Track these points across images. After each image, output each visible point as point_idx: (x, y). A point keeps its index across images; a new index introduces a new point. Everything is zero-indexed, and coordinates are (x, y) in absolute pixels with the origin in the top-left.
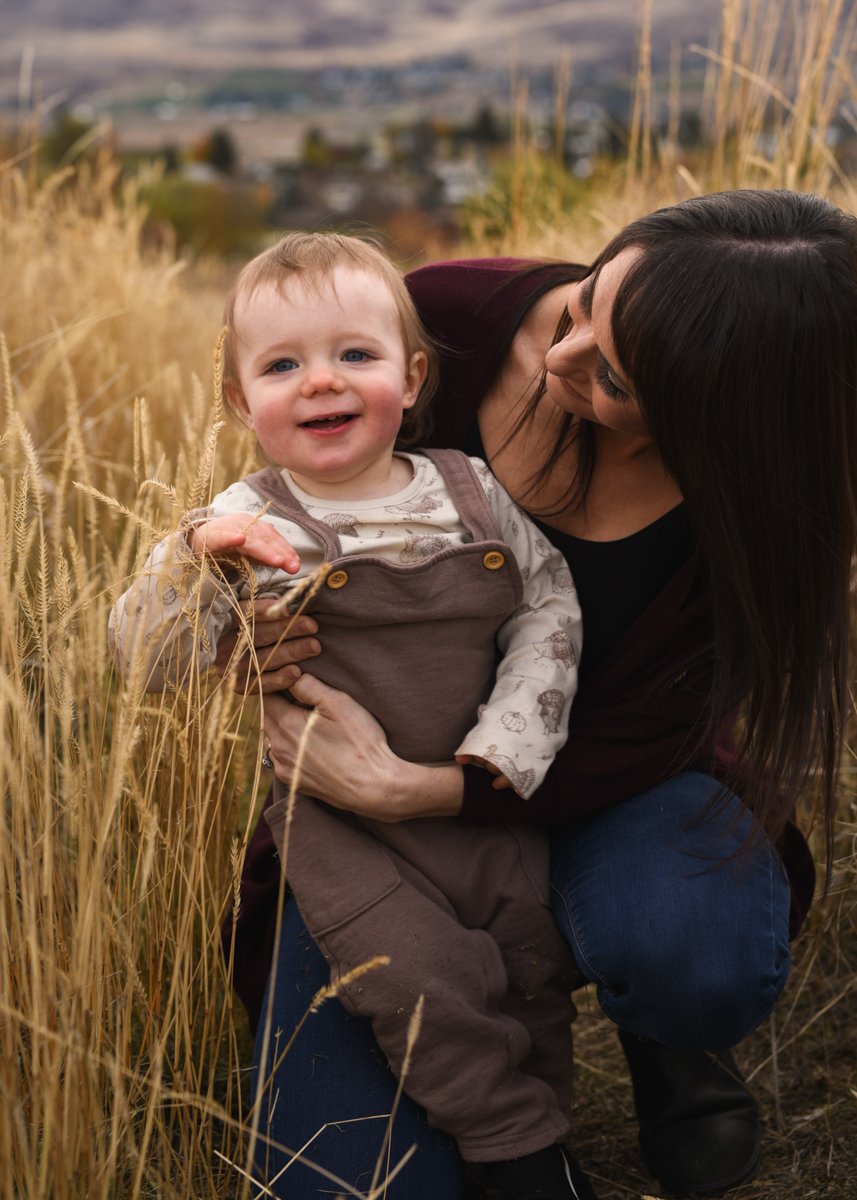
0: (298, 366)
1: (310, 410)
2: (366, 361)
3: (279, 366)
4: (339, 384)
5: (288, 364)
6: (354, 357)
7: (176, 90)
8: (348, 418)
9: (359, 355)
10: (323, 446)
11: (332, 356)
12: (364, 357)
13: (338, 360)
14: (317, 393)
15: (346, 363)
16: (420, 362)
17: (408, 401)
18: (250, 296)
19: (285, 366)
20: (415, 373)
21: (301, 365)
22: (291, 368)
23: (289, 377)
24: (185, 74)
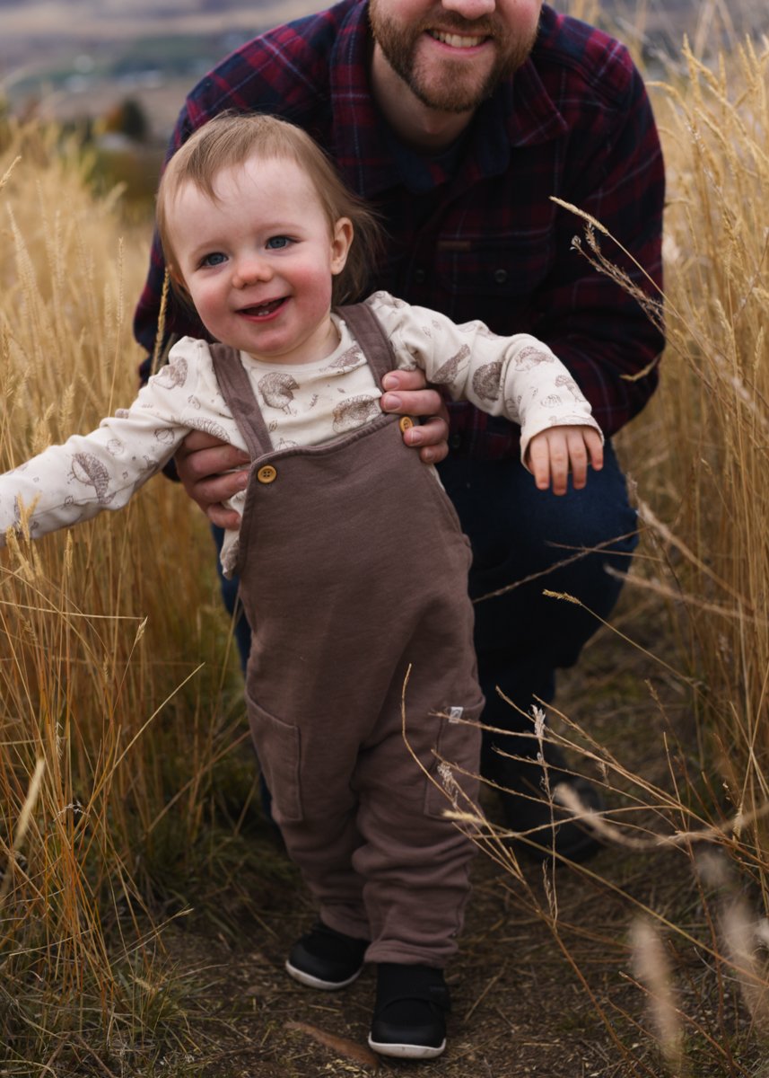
0: (227, 259)
1: (243, 300)
2: (289, 246)
3: (211, 259)
4: (266, 274)
5: (219, 257)
6: (278, 242)
7: (84, 62)
8: (280, 302)
9: (280, 241)
10: (261, 330)
11: (258, 246)
12: (287, 243)
13: (263, 249)
14: (247, 285)
15: (271, 251)
16: (346, 227)
17: (339, 266)
18: (175, 197)
19: (216, 259)
20: (341, 237)
21: (230, 258)
22: (222, 261)
23: (220, 271)
24: (91, 45)
